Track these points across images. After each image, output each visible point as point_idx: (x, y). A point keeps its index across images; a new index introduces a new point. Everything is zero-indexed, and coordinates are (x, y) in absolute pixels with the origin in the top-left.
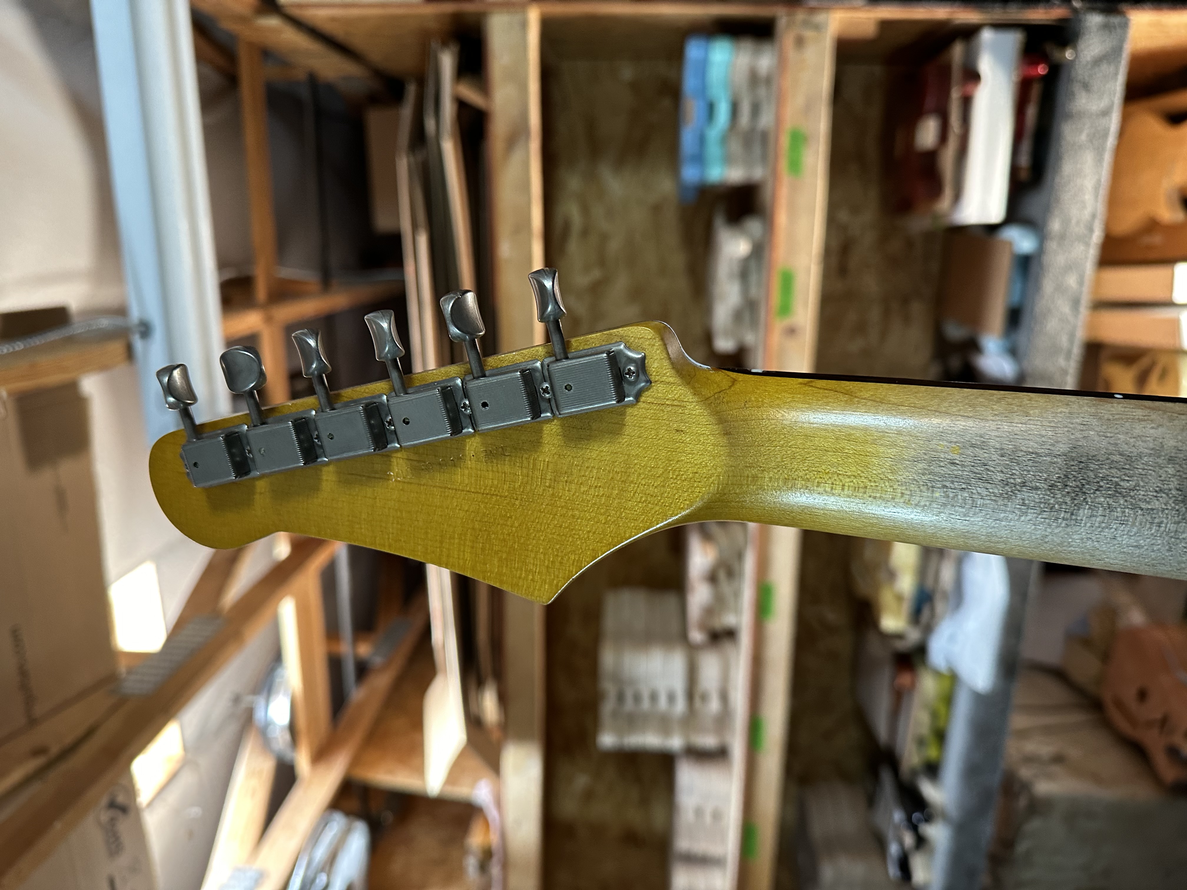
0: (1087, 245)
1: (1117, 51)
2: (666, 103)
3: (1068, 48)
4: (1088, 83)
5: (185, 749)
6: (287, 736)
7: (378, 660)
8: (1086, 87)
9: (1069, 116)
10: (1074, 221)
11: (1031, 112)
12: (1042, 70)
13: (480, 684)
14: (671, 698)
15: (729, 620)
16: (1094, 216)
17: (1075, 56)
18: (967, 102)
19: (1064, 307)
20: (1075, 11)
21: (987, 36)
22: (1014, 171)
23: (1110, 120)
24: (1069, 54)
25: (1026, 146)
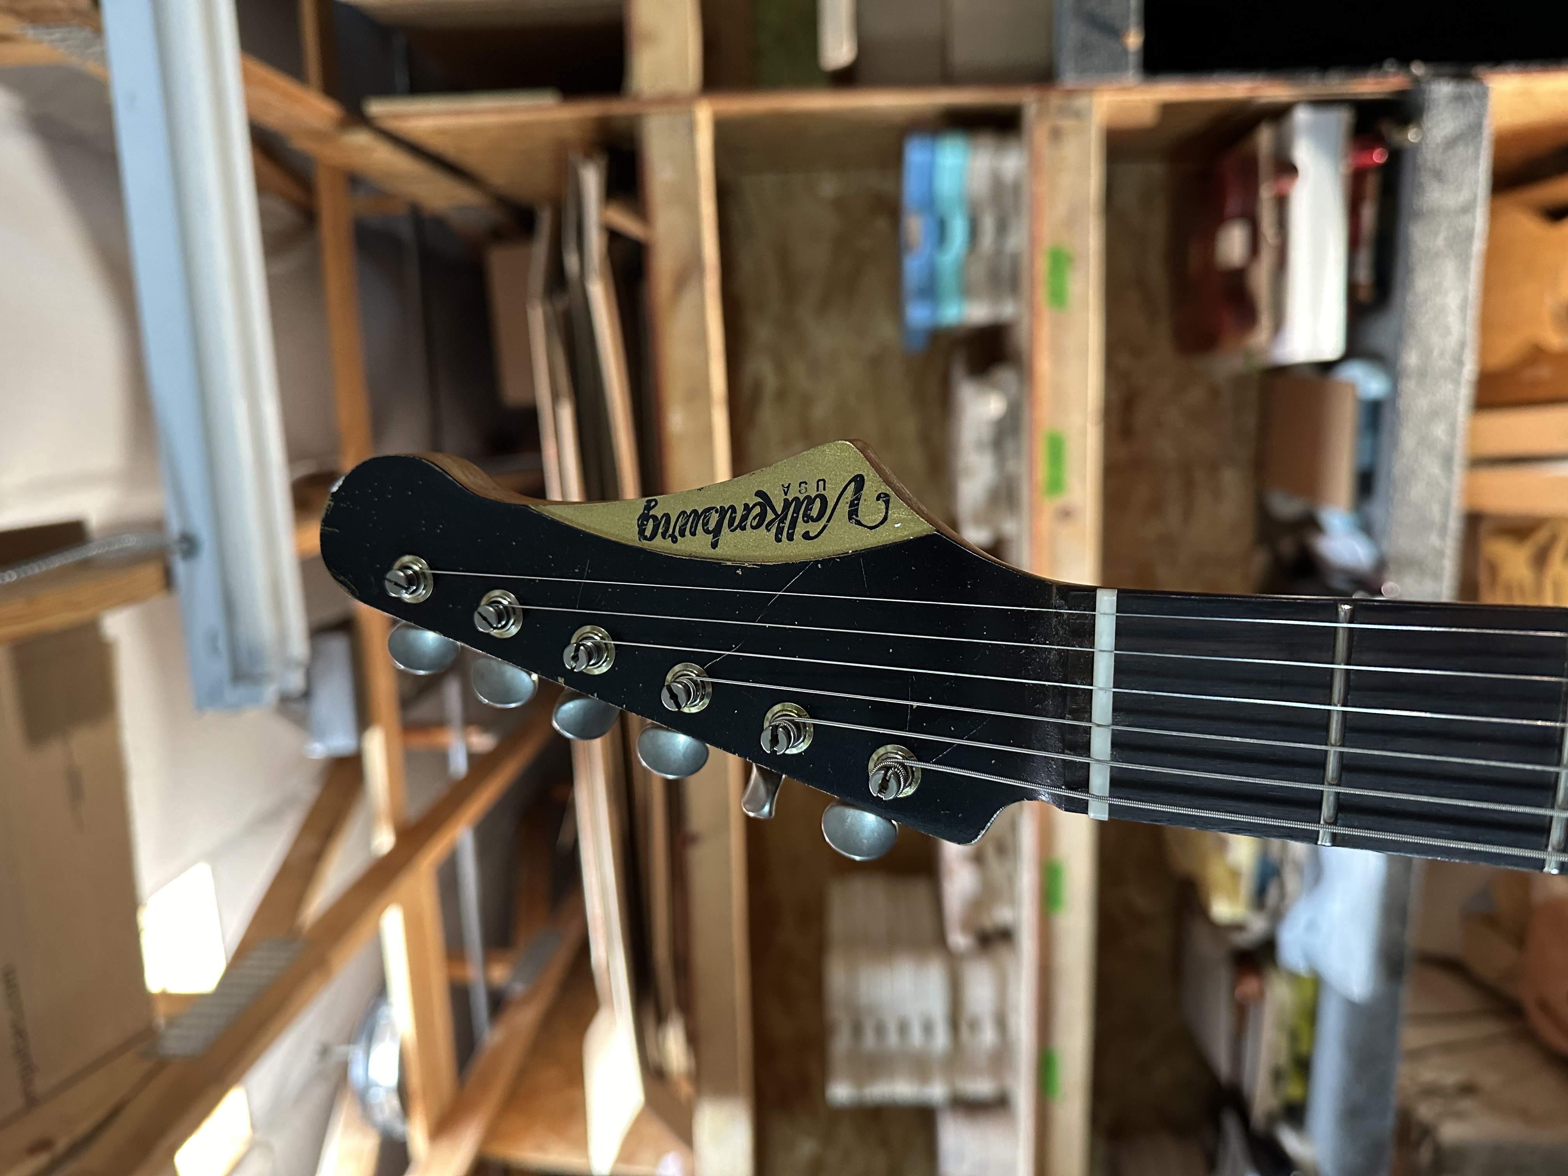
0: (1457, 382)
1: (1475, 129)
2: (881, 224)
3: (1411, 126)
4: (1441, 171)
5: (253, 1126)
6: (395, 1102)
7: (519, 988)
8: (1439, 175)
9: (1418, 215)
10: (1436, 353)
11: (1368, 213)
12: (1378, 157)
13: (661, 1019)
14: (928, 1028)
15: (1003, 915)
16: (1462, 345)
17: (1421, 137)
18: (1282, 203)
19: (1433, 467)
20: (1416, 80)
21: (1302, 116)
22: (1352, 289)
23: (1474, 218)
24: (1412, 135)
25: (1365, 257)
